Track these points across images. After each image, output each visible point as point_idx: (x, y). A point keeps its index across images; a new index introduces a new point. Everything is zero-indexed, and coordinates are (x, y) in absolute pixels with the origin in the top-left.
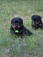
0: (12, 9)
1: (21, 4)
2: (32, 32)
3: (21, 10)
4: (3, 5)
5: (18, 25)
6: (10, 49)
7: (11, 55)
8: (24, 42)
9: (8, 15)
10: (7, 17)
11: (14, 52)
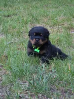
0: (30, 14)
1: (47, 6)
2: (66, 54)
3: (47, 15)
4: (15, 6)
5: (39, 39)
6: (30, 83)
7: (31, 92)
8: (53, 70)
9: (24, 25)
10: (23, 28)
11: (35, 88)
